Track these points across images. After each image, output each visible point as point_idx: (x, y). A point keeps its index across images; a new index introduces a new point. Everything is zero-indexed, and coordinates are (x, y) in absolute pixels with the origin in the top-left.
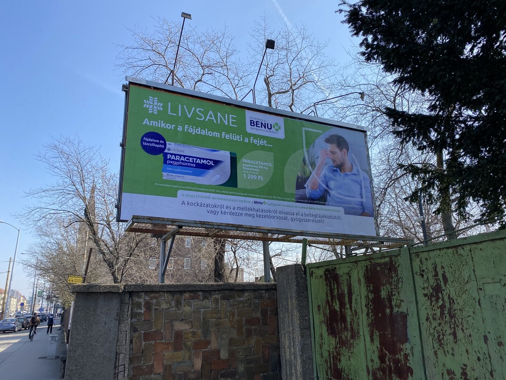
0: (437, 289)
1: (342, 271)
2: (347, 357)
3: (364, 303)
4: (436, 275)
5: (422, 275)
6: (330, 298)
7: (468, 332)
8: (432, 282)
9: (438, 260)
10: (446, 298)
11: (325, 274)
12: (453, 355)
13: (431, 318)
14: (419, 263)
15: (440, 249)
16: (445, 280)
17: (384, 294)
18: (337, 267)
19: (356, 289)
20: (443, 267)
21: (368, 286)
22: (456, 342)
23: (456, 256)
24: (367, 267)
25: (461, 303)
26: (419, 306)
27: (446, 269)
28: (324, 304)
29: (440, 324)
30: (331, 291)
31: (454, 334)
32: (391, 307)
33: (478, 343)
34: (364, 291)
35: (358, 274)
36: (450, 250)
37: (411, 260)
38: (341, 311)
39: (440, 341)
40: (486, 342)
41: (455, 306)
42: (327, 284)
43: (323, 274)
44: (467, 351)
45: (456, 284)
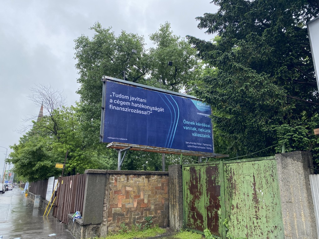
0: (231, 178)
1: (197, 168)
2: (197, 202)
3: (205, 181)
4: (231, 172)
5: (226, 172)
6: (191, 180)
7: (239, 192)
8: (230, 174)
9: (232, 167)
10: (234, 180)
12: (234, 200)
13: (228, 187)
14: (226, 167)
16: (234, 174)
17: (213, 178)
18: (195, 167)
19: (202, 176)
20: (233, 169)
21: (207, 175)
22: (235, 196)
23: (238, 166)
24: (207, 167)
25: (238, 182)
26: (225, 183)
28: (189, 182)
29: (231, 190)
30: (193, 176)
31: (235, 193)
32: (215, 184)
33: (242, 196)
34: (205, 177)
35: (203, 170)
36: (236, 164)
37: (223, 166)
38: (196, 184)
39: (230, 195)
40: (244, 195)
41: (236, 183)
42: (191, 174)
43: (189, 169)
44: (238, 198)
45: (237, 176)
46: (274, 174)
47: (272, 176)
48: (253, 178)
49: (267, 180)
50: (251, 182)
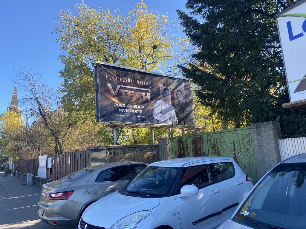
0: (214, 145)
1: (184, 139)
3: (192, 150)
4: (214, 141)
5: (210, 141)
6: (179, 149)
8: (213, 143)
9: (215, 137)
10: (217, 148)
11: (178, 141)
13: (212, 154)
14: (209, 137)
15: (215, 133)
16: (217, 143)
17: (198, 147)
18: (182, 138)
19: (189, 146)
20: (216, 139)
21: (193, 145)
23: (220, 136)
24: (193, 138)
25: (221, 149)
26: (209, 150)
27: (217, 139)
28: (177, 151)
29: (214, 155)
30: (180, 146)
32: (201, 151)
34: (192, 146)
35: (190, 141)
36: (218, 134)
37: (207, 137)
38: (183, 153)
41: (219, 150)
42: (178, 144)
43: (177, 141)
45: (219, 144)
46: (250, 140)
47: (249, 142)
48: (233, 145)
49: (245, 146)
50: (231, 148)
